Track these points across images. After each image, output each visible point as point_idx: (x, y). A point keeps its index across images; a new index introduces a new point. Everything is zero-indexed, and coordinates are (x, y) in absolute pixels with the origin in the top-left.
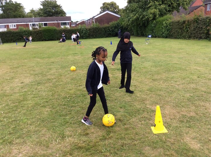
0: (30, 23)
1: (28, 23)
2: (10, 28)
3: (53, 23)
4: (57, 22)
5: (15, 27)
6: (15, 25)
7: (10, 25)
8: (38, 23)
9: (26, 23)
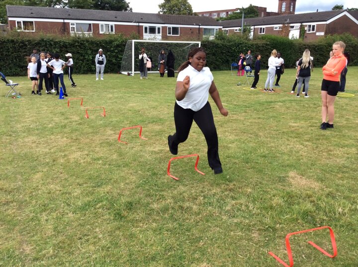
0: (145, 25)
1: (141, 24)
2: (101, 32)
3: (191, 29)
4: (198, 27)
5: (112, 30)
6: (112, 27)
7: (102, 26)
8: (160, 26)
9: (137, 24)
